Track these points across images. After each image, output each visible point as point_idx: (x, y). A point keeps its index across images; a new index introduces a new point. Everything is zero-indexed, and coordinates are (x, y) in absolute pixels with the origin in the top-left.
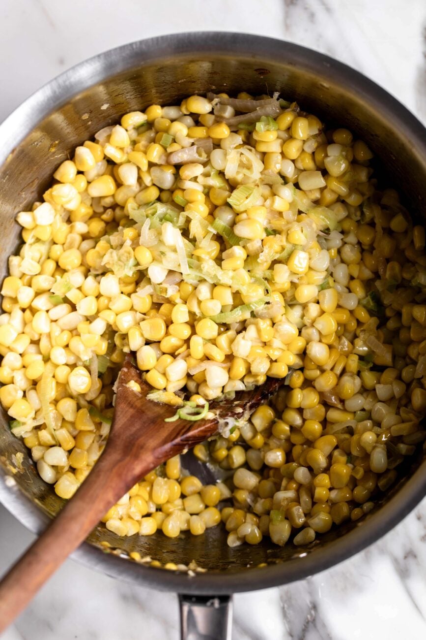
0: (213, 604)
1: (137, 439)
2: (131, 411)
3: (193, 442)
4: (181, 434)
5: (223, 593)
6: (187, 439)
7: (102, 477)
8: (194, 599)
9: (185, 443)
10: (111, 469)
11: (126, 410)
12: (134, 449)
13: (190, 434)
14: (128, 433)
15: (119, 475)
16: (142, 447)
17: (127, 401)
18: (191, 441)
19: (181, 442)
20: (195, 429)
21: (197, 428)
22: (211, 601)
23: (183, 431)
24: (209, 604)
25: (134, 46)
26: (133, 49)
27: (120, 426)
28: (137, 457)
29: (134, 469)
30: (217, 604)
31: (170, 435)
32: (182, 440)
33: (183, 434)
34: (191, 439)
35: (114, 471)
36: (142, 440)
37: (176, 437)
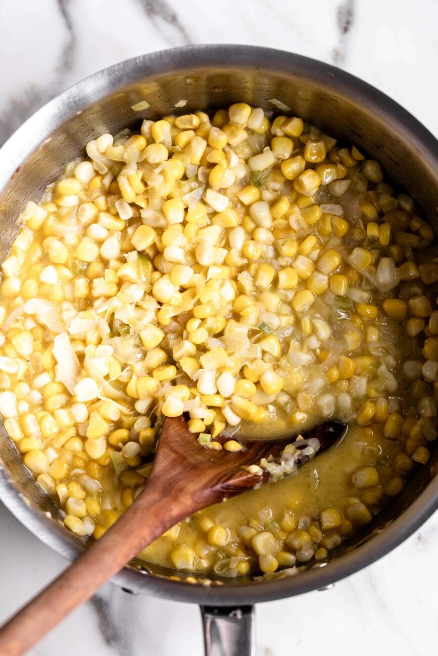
0: (235, 615)
1: (178, 482)
2: (173, 456)
3: (233, 491)
4: (222, 481)
5: (245, 603)
6: (228, 487)
7: (138, 515)
8: (216, 611)
9: (225, 491)
10: (148, 508)
11: (168, 454)
12: (173, 492)
13: (231, 482)
14: (168, 476)
15: (157, 515)
16: (181, 490)
17: (170, 445)
18: (232, 489)
19: (221, 490)
20: (236, 478)
21: (239, 478)
22: (233, 612)
23: (224, 479)
24: (231, 615)
25: (138, 61)
26: (136, 63)
27: (161, 468)
28: (175, 499)
29: (171, 510)
30: (239, 614)
31: (210, 481)
32: (222, 488)
33: (224, 482)
34: (232, 487)
35: (152, 509)
36: (181, 484)
37: (216, 484)
